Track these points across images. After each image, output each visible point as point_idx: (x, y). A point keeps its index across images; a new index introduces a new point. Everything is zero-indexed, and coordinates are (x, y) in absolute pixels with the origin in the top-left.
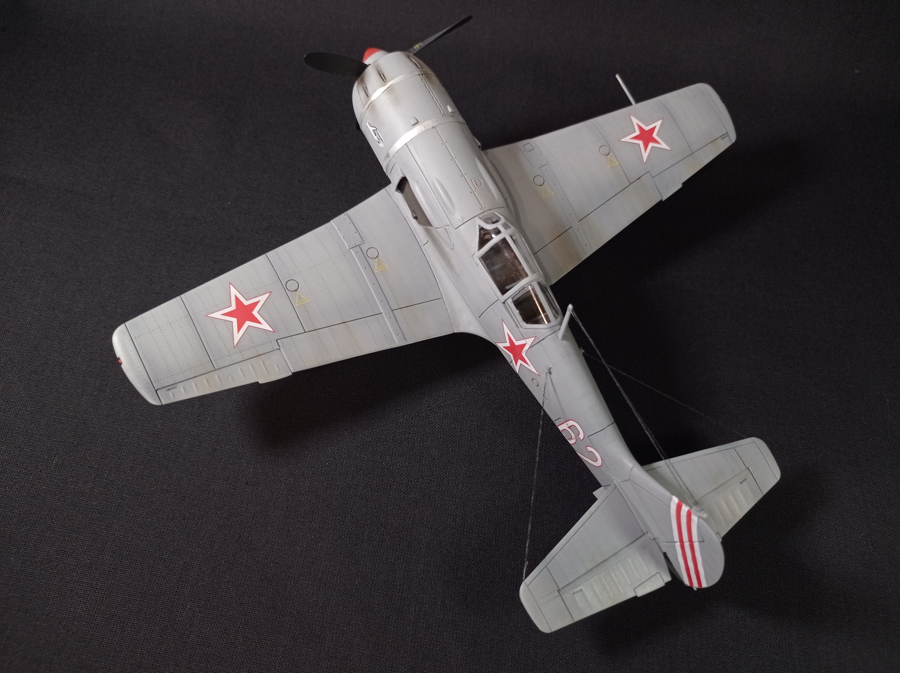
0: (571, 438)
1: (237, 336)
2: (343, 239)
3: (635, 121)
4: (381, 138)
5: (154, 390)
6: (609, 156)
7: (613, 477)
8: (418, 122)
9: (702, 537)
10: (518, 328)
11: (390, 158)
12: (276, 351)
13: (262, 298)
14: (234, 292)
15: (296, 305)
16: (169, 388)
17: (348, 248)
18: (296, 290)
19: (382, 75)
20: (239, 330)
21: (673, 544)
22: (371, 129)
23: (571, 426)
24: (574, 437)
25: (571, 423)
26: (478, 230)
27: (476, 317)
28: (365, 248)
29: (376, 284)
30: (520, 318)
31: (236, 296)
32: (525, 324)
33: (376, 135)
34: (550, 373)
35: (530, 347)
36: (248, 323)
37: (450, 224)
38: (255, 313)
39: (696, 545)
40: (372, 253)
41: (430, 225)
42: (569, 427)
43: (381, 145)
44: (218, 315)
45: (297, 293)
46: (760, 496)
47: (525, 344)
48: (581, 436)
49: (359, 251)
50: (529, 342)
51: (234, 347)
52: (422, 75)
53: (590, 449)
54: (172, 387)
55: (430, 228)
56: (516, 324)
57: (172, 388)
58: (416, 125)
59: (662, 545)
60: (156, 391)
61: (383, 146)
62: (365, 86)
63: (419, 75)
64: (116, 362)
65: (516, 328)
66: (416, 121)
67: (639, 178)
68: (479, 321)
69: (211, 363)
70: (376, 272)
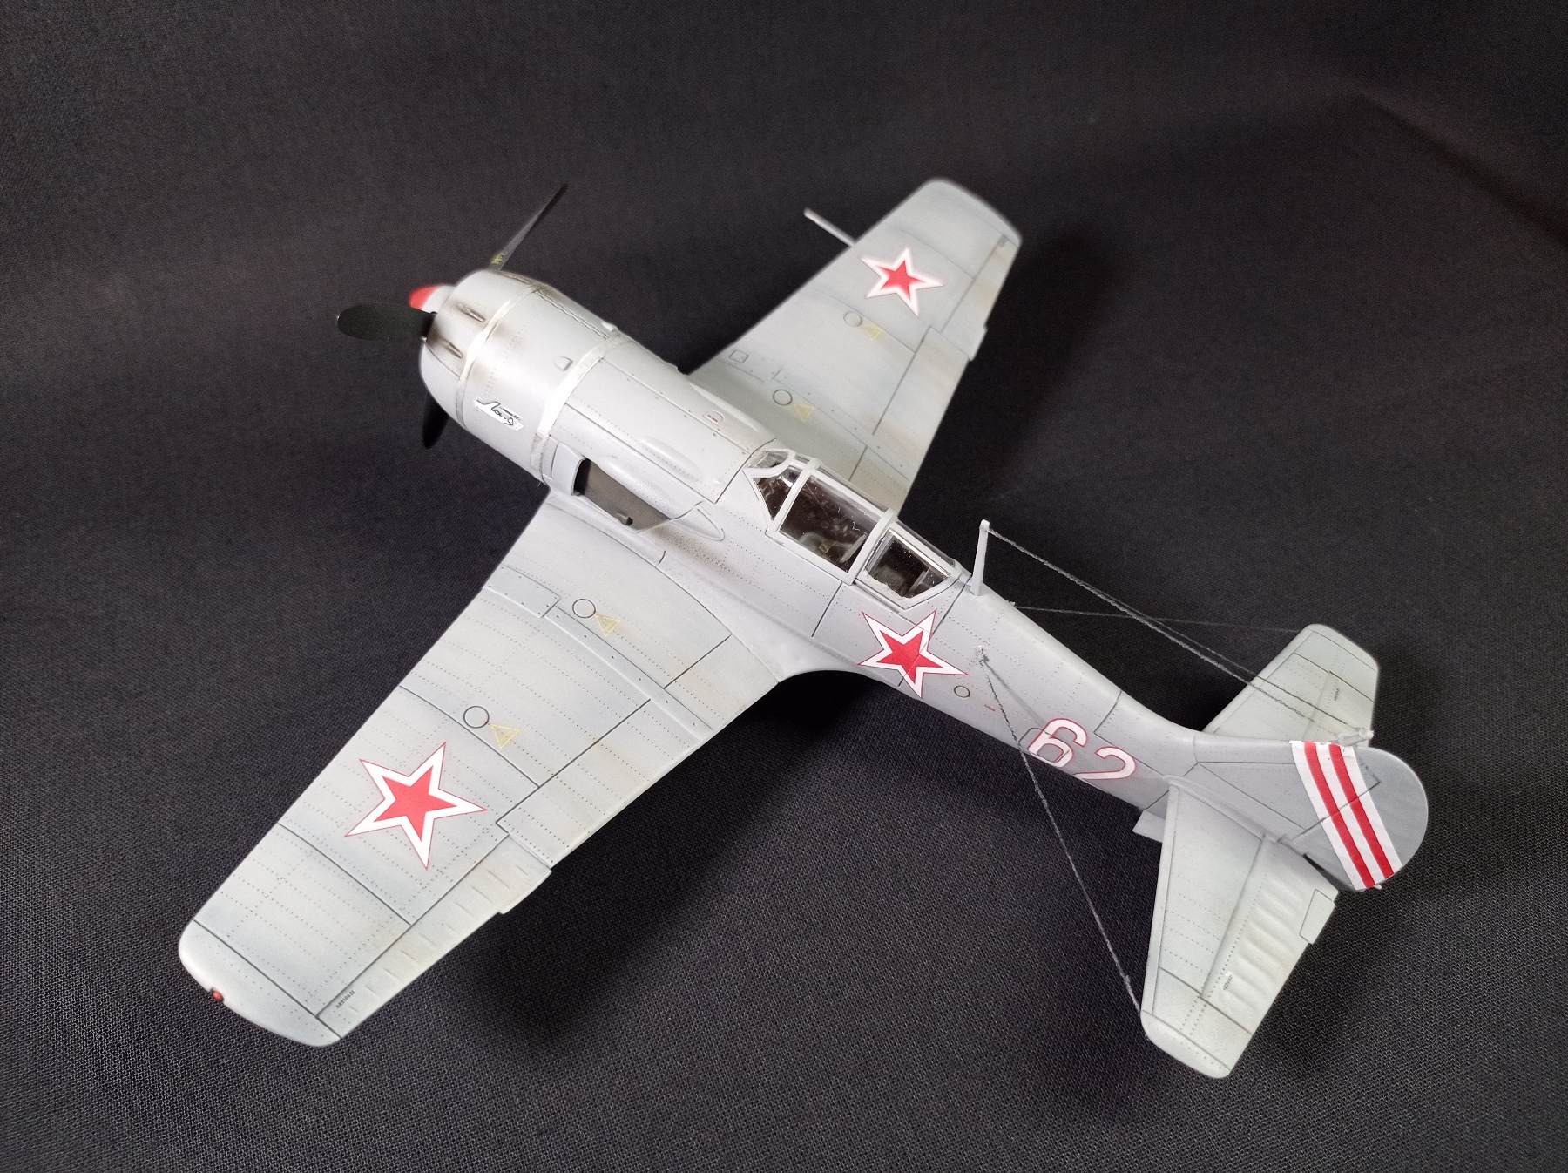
0: (1062, 754)
1: (422, 847)
2: (521, 606)
3: (873, 263)
4: (514, 414)
5: (313, 1018)
6: (864, 325)
7: (1164, 778)
8: (571, 362)
9: (1374, 776)
10: (897, 612)
11: (544, 441)
12: (503, 843)
13: (435, 761)
14: (378, 773)
15: (499, 748)
16: (339, 1000)
17: (540, 616)
18: (487, 723)
19: (472, 314)
20: (420, 835)
21: (1319, 826)
22: (487, 409)
23: (1056, 732)
24: (1065, 747)
25: (1052, 728)
26: (755, 486)
27: (805, 639)
28: (568, 607)
29: (616, 655)
30: (893, 595)
31: (385, 779)
32: (905, 599)
33: (500, 414)
34: (986, 659)
35: (932, 633)
36: (430, 816)
37: (703, 499)
38: (434, 791)
39: (1367, 801)
40: (583, 609)
41: (664, 517)
42: (1053, 737)
43: (518, 426)
44: (369, 824)
45: (492, 725)
46: (1370, 706)
47: (921, 634)
48: (1081, 739)
49: (561, 614)
50: (927, 625)
51: (426, 868)
52: (538, 290)
53: (1104, 753)
54: (345, 995)
55: (666, 524)
56: (891, 607)
57: (346, 998)
58: (570, 368)
59: (1294, 844)
60: (317, 1017)
61: (522, 426)
62: (447, 344)
63: (534, 292)
64: (211, 1001)
65: (895, 614)
66: (568, 361)
67: (923, 340)
68: (811, 643)
69: (396, 916)
70: (605, 636)
